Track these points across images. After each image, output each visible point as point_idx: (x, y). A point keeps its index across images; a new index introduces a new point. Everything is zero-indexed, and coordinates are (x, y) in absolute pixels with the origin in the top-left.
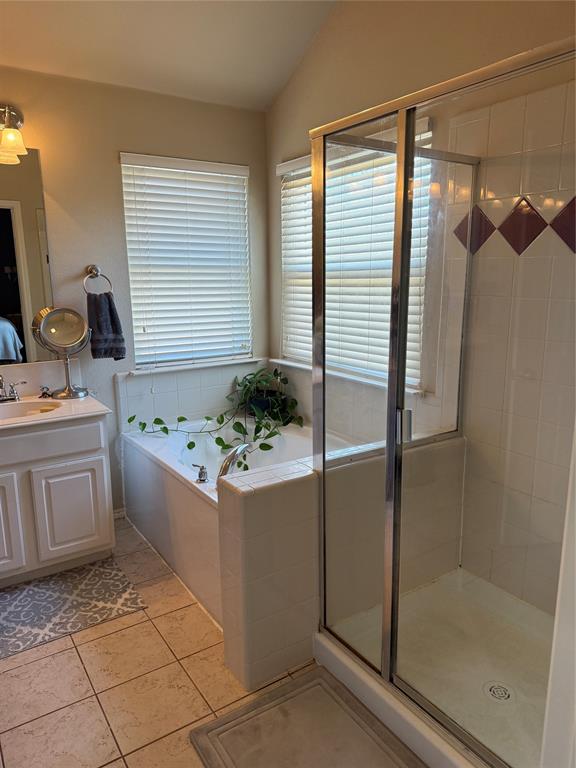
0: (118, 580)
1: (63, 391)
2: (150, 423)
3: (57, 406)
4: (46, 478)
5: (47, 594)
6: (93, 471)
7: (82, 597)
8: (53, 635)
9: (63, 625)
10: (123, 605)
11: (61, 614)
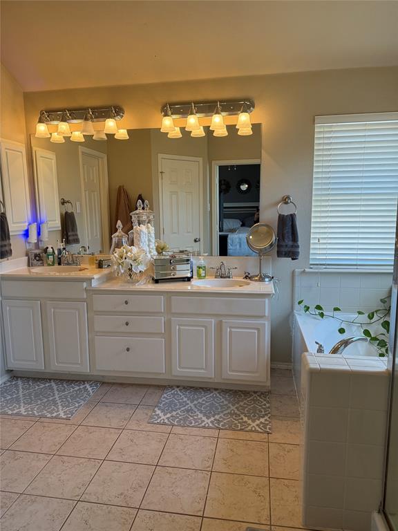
0: (264, 408)
1: (257, 276)
2: (312, 307)
3: (248, 284)
4: (230, 327)
5: (222, 400)
6: (258, 329)
7: (238, 410)
8: (211, 425)
9: (219, 422)
10: (257, 425)
11: (222, 415)
